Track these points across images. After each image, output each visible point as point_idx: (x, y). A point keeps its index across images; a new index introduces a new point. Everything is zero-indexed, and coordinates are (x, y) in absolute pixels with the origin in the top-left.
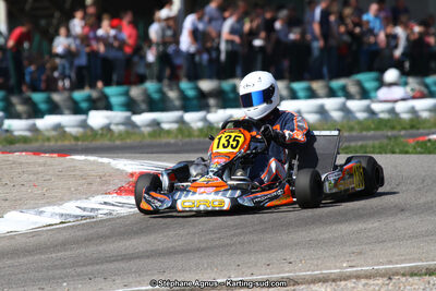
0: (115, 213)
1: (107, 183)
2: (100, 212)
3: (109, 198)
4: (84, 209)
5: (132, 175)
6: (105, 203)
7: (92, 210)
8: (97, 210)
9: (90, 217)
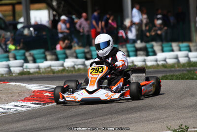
0: (19, 110)
1: (20, 96)
2: (12, 110)
3: (18, 103)
4: (4, 109)
5: (34, 92)
6: (15, 106)
7: (8, 109)
8: (11, 109)
9: (6, 113)
